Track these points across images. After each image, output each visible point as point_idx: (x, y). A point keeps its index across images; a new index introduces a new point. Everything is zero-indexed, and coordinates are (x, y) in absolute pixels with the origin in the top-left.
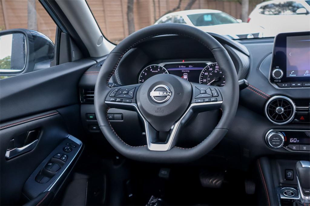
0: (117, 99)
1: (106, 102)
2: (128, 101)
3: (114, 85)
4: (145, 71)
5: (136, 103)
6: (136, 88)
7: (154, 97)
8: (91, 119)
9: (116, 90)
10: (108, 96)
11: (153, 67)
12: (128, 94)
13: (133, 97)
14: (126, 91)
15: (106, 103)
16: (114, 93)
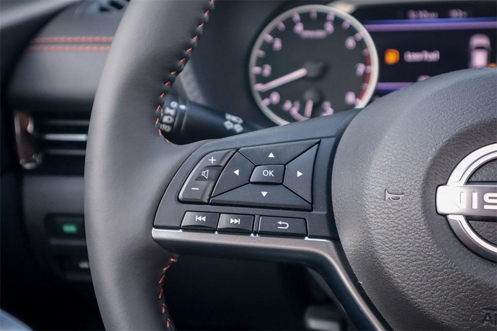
0: (223, 217)
1: (158, 234)
2: (283, 225)
3: (177, 110)
4: (275, 33)
5: (334, 237)
6: (319, 143)
7: (468, 218)
8: (70, 235)
9: (212, 160)
10: (169, 199)
11: (305, 18)
12: (282, 184)
13: (312, 204)
14: (269, 163)
15: (161, 242)
16: (200, 178)
